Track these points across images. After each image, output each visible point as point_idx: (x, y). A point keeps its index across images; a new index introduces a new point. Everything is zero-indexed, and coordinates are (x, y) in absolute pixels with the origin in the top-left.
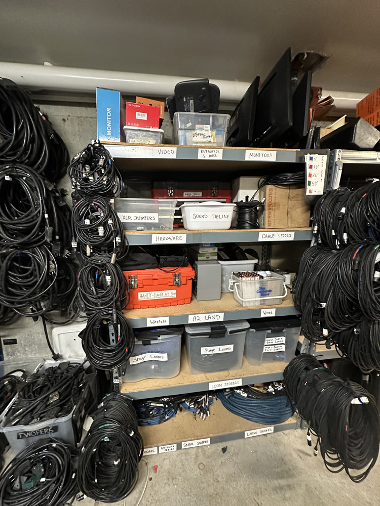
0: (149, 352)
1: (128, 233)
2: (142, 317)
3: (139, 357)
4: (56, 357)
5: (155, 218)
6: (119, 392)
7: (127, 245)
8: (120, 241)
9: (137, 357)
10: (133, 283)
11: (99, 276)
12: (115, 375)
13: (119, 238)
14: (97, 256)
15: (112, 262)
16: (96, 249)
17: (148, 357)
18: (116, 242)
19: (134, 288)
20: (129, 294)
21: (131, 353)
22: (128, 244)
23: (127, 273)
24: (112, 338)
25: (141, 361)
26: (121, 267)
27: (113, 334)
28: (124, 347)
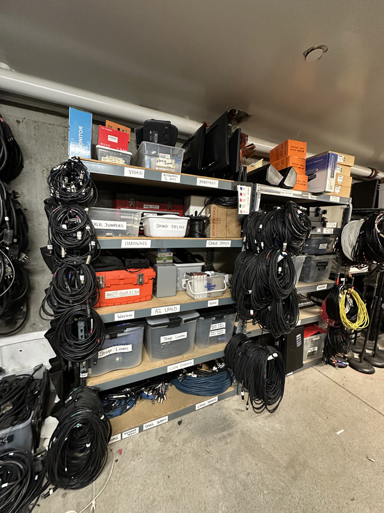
0: (114, 346)
1: (100, 238)
2: (110, 312)
3: (105, 351)
5: (123, 226)
6: (86, 385)
7: (98, 248)
8: (94, 245)
9: (103, 351)
10: (101, 283)
11: (72, 276)
12: (82, 370)
13: (94, 242)
14: (70, 258)
15: (87, 263)
16: (70, 252)
17: (114, 350)
18: (91, 245)
19: (102, 288)
20: (99, 293)
21: (100, 347)
22: (100, 247)
23: (98, 274)
24: (80, 334)
25: (107, 354)
26: (94, 268)
27: (82, 330)
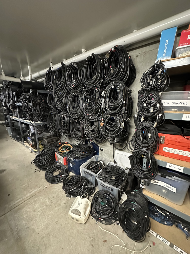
0: (163, 182)
1: (166, 112)
2: (164, 161)
3: (157, 181)
4: (115, 162)
6: (142, 192)
7: (164, 118)
8: (161, 116)
9: (155, 181)
10: (162, 140)
11: (144, 133)
12: (141, 183)
13: (161, 114)
14: (145, 123)
15: (154, 126)
16: (146, 119)
17: (162, 184)
18: (158, 116)
19: (162, 143)
20: (159, 146)
21: (153, 177)
23: (160, 135)
24: (144, 165)
25: (158, 184)
26: (158, 130)
27: (145, 163)
28: (151, 172)
